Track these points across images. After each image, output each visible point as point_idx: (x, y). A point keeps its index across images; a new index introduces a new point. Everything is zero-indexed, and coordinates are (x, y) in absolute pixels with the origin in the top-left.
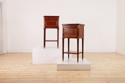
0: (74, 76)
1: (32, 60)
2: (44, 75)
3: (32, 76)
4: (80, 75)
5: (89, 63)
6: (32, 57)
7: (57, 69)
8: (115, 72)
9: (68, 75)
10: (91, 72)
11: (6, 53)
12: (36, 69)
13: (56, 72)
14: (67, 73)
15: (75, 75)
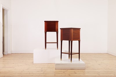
0: (70, 74)
1: (33, 60)
2: (43, 73)
3: (33, 74)
4: (75, 73)
5: (84, 63)
6: (33, 57)
7: (55, 68)
8: (107, 71)
9: (65, 74)
10: (86, 71)
11: (10, 53)
12: (37, 68)
13: (55, 70)
14: (64, 71)
15: (72, 73)
